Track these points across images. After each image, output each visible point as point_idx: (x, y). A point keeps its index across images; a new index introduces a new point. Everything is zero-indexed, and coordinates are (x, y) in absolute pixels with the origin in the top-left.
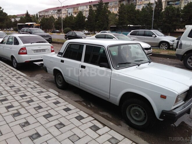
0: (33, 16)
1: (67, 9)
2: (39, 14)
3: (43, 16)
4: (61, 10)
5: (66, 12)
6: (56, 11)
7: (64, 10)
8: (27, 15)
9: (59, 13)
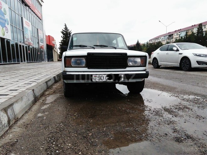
0: (143, 44)
1: (179, 32)
2: (150, 42)
3: (153, 43)
4: (173, 34)
5: (178, 36)
6: (167, 37)
7: (176, 34)
8: (138, 44)
9: (170, 38)
